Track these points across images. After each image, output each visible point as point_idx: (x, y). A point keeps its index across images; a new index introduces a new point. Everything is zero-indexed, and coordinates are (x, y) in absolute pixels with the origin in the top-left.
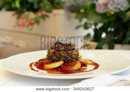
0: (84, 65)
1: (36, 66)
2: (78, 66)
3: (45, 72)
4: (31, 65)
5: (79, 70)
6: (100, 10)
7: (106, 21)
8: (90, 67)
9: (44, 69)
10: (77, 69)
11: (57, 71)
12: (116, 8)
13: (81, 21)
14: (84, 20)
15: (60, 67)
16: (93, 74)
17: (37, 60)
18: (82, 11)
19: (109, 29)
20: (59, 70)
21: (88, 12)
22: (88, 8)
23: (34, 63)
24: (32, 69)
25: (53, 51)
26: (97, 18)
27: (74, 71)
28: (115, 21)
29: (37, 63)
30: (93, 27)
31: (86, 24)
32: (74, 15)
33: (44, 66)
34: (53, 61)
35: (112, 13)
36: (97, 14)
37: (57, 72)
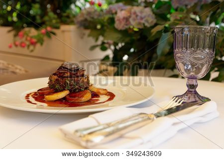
0: (95, 95)
1: (34, 97)
2: (87, 96)
3: (45, 105)
4: (28, 96)
5: (89, 102)
6: (119, 25)
7: (127, 39)
8: (103, 98)
9: (44, 102)
10: (86, 100)
11: (61, 103)
12: (140, 24)
13: (97, 40)
14: (101, 39)
15: (64, 98)
16: (107, 106)
17: (36, 90)
18: (99, 27)
19: (132, 50)
20: (64, 102)
21: (105, 28)
22: (106, 24)
23: (32, 94)
24: (29, 102)
25: (56, 77)
26: (117, 36)
27: (83, 103)
28: (139, 40)
29: (35, 94)
30: (113, 47)
31: (103, 43)
32: (87, 32)
33: (44, 98)
34: (56, 91)
35: (136, 29)
36: (116, 30)
37: (61, 105)
